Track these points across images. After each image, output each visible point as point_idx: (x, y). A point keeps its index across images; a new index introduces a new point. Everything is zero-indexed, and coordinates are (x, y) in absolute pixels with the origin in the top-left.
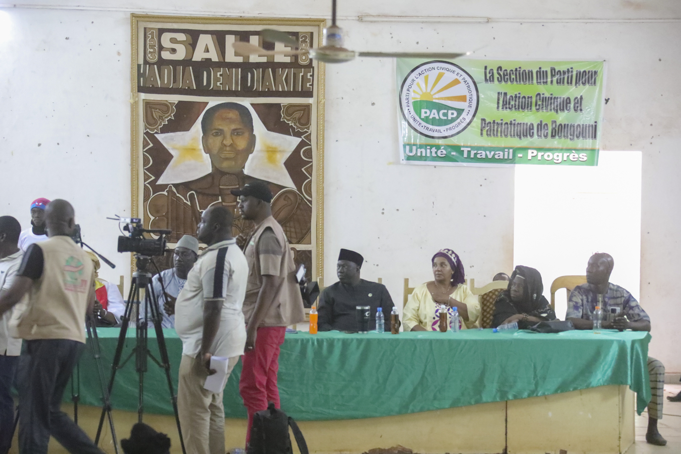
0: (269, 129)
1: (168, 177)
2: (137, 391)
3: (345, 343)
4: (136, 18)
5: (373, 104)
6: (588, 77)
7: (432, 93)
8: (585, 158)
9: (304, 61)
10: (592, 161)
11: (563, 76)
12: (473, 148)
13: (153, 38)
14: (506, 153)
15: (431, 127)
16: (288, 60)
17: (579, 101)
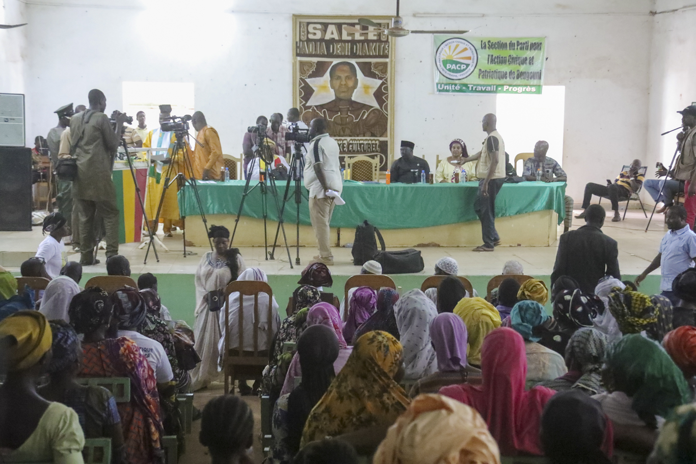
0: (365, 76)
1: (312, 102)
2: (296, 213)
3: (405, 189)
4: (296, 17)
5: (421, 62)
6: (537, 46)
7: (453, 55)
8: (535, 90)
9: (385, 38)
10: (539, 91)
11: (524, 46)
12: (474, 85)
13: (304, 27)
14: (492, 88)
15: (452, 74)
16: (375, 38)
17: (532, 59)
